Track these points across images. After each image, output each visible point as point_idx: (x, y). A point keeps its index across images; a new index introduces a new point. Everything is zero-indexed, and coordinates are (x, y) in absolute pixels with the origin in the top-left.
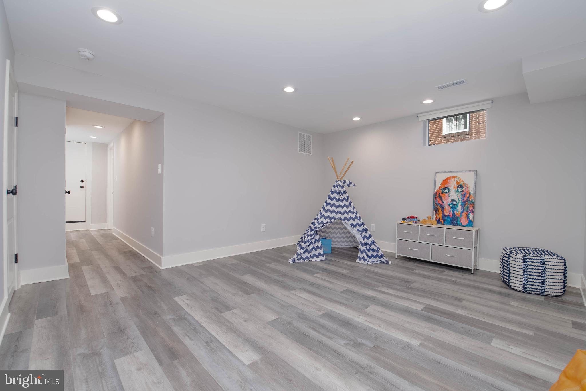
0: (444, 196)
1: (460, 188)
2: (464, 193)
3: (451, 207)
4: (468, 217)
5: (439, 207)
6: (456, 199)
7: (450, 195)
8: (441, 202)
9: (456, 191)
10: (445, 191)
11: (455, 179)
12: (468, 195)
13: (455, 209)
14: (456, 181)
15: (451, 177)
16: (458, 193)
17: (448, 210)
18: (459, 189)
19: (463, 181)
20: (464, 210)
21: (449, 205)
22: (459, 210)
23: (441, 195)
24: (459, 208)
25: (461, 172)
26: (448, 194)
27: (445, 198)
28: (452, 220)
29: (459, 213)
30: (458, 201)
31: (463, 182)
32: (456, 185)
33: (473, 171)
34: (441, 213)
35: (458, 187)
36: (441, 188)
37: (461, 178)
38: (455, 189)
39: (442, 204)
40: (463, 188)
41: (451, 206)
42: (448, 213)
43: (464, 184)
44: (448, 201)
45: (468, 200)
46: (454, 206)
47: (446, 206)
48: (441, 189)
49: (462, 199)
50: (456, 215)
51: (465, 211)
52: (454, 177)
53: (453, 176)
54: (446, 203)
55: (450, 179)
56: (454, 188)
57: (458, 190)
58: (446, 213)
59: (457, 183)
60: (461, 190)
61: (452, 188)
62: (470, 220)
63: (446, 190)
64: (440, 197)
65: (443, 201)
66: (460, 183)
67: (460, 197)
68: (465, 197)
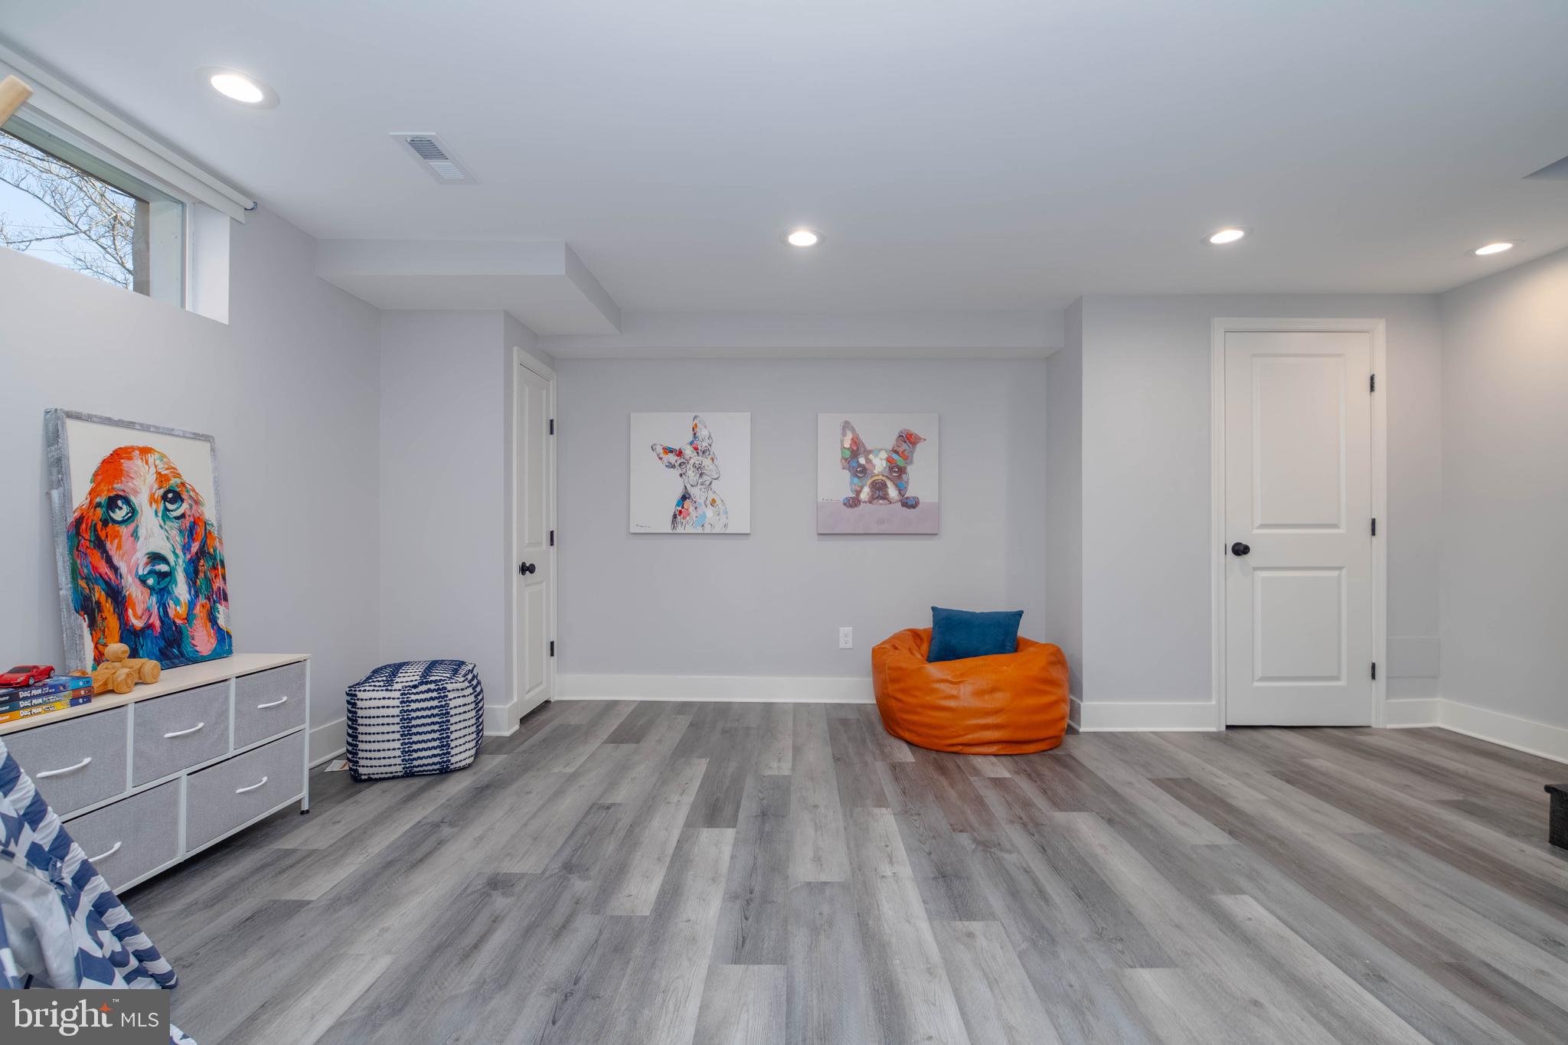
0: (116, 542)
1: (172, 501)
2: (188, 522)
3: (151, 589)
4: (212, 619)
5: (99, 594)
6: (166, 550)
7: (142, 532)
8: (104, 569)
9: (160, 514)
10: (119, 515)
11: (151, 458)
12: (200, 531)
13: (169, 593)
14: (153, 470)
15: (133, 449)
16: (169, 523)
17: (142, 606)
18: (170, 506)
19: (180, 471)
20: (197, 596)
21: (143, 581)
22: (182, 599)
23: (103, 535)
24: (181, 590)
25: (170, 433)
26: (132, 527)
27: (119, 547)
28: (162, 644)
29: (182, 610)
30: (171, 558)
31: (178, 476)
32: (156, 486)
33: (207, 438)
34: (113, 623)
35: (164, 497)
36: (98, 500)
37: (171, 458)
38: (154, 506)
39: (112, 577)
40: (182, 501)
41: (151, 581)
42: (145, 618)
43: (183, 484)
44: (138, 559)
45: (202, 553)
46: (161, 583)
47: (132, 588)
48: (99, 505)
49: (186, 548)
50: (174, 623)
51: (202, 600)
52: (145, 451)
53: (141, 445)
54: (130, 571)
55: (130, 458)
56: (152, 499)
57: (166, 509)
58: (135, 614)
59: (161, 478)
60: (178, 513)
61: (141, 500)
62: (220, 629)
63: (121, 508)
64: (100, 545)
65: (116, 561)
66: (169, 480)
67: (178, 538)
68: (194, 540)
